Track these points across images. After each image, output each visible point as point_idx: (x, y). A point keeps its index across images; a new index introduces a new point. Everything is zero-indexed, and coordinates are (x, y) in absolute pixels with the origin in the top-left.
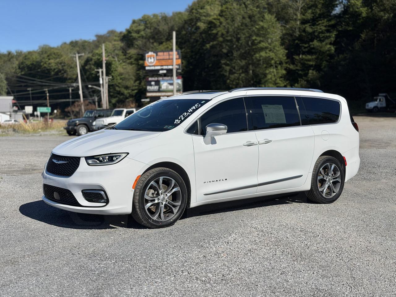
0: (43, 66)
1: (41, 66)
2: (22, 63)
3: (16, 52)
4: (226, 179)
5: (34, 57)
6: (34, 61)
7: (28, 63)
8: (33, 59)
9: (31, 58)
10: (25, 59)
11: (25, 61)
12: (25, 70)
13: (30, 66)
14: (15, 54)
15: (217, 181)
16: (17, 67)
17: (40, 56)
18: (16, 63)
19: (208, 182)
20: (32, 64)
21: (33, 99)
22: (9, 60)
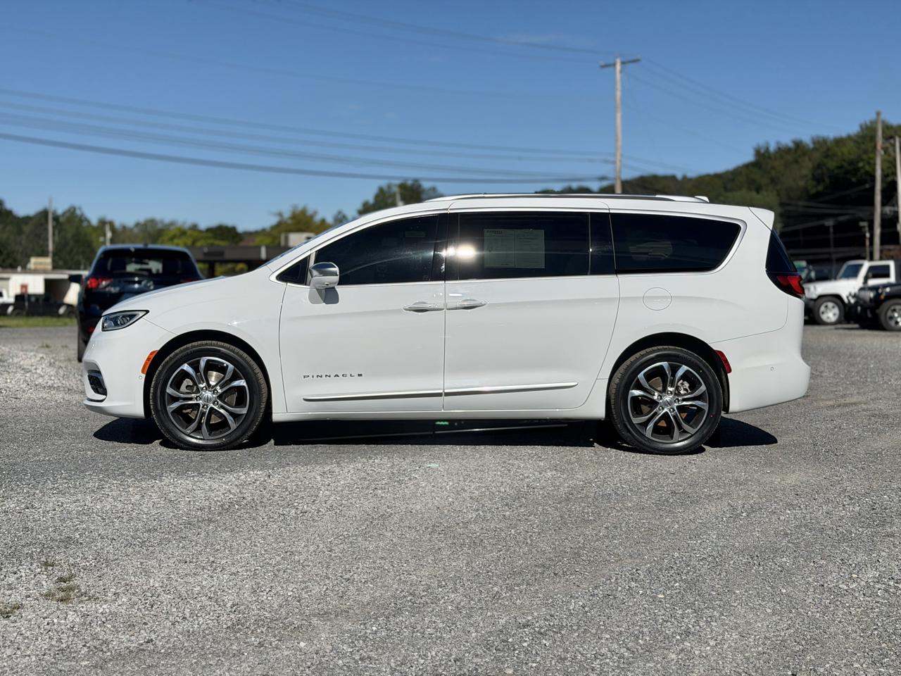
0: (862, 171)
1: (857, 170)
2: (819, 166)
3: (814, 143)
4: (360, 375)
5: (845, 150)
6: (844, 160)
7: (832, 164)
8: (843, 154)
9: (839, 154)
10: (827, 156)
11: (826, 160)
12: (824, 181)
13: (836, 171)
14: (811, 146)
15: (337, 376)
16: (810, 176)
17: (859, 148)
18: (807, 168)
19: (315, 377)
20: (841, 167)
21: (836, 245)
22: (796, 162)
